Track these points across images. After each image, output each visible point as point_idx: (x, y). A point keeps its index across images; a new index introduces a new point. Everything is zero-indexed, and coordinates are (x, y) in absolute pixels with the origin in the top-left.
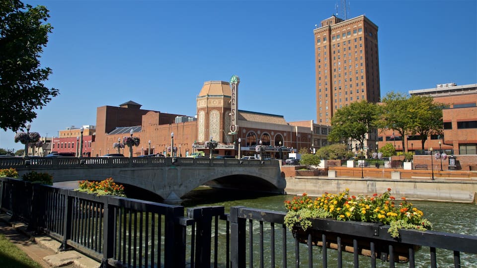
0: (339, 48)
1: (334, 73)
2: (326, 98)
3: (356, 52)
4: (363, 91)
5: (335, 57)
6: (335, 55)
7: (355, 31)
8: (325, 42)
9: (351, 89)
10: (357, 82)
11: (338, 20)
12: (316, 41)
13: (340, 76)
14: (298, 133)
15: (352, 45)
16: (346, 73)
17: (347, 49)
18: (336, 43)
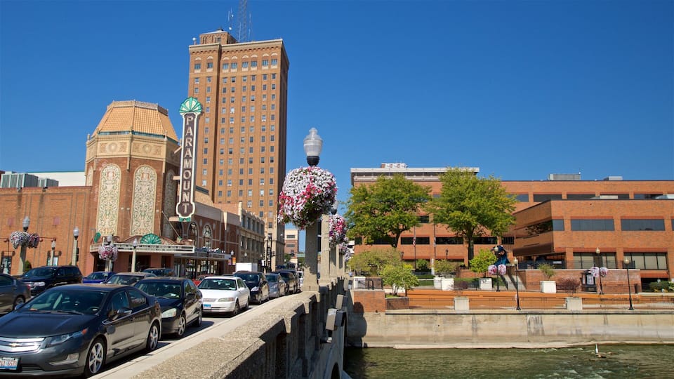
0: (233, 85)
1: (221, 126)
2: (205, 166)
3: (264, 96)
4: (272, 161)
5: (224, 99)
6: (225, 95)
7: (265, 62)
8: (210, 70)
9: (251, 155)
10: (263, 144)
11: (231, 40)
12: (192, 66)
13: (232, 132)
14: (228, 224)
15: (259, 83)
16: (243, 128)
17: (249, 88)
18: (229, 75)
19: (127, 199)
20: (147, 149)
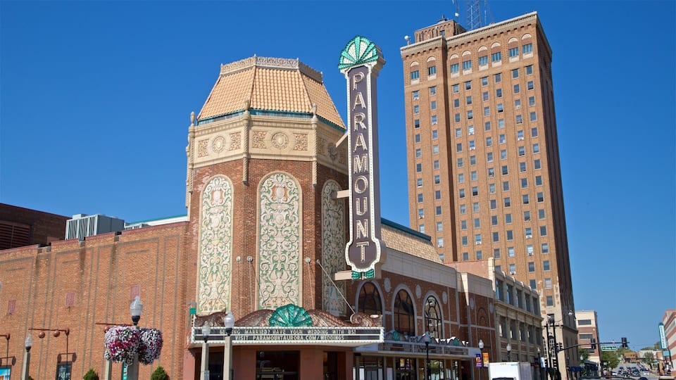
0: (468, 93)
1: (456, 155)
3: (518, 102)
4: (541, 199)
5: (458, 115)
6: (459, 110)
7: (513, 51)
8: (433, 77)
9: (506, 194)
10: (523, 175)
12: (407, 75)
13: (473, 163)
15: (507, 84)
16: (490, 154)
17: (492, 93)
18: (461, 80)
19: (247, 242)
20: (280, 140)
